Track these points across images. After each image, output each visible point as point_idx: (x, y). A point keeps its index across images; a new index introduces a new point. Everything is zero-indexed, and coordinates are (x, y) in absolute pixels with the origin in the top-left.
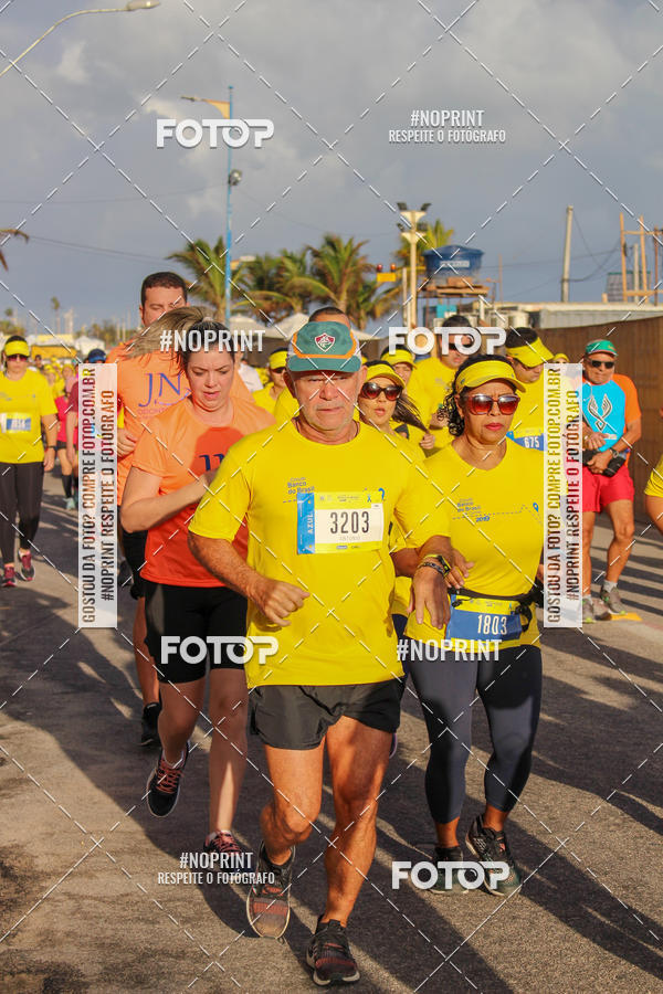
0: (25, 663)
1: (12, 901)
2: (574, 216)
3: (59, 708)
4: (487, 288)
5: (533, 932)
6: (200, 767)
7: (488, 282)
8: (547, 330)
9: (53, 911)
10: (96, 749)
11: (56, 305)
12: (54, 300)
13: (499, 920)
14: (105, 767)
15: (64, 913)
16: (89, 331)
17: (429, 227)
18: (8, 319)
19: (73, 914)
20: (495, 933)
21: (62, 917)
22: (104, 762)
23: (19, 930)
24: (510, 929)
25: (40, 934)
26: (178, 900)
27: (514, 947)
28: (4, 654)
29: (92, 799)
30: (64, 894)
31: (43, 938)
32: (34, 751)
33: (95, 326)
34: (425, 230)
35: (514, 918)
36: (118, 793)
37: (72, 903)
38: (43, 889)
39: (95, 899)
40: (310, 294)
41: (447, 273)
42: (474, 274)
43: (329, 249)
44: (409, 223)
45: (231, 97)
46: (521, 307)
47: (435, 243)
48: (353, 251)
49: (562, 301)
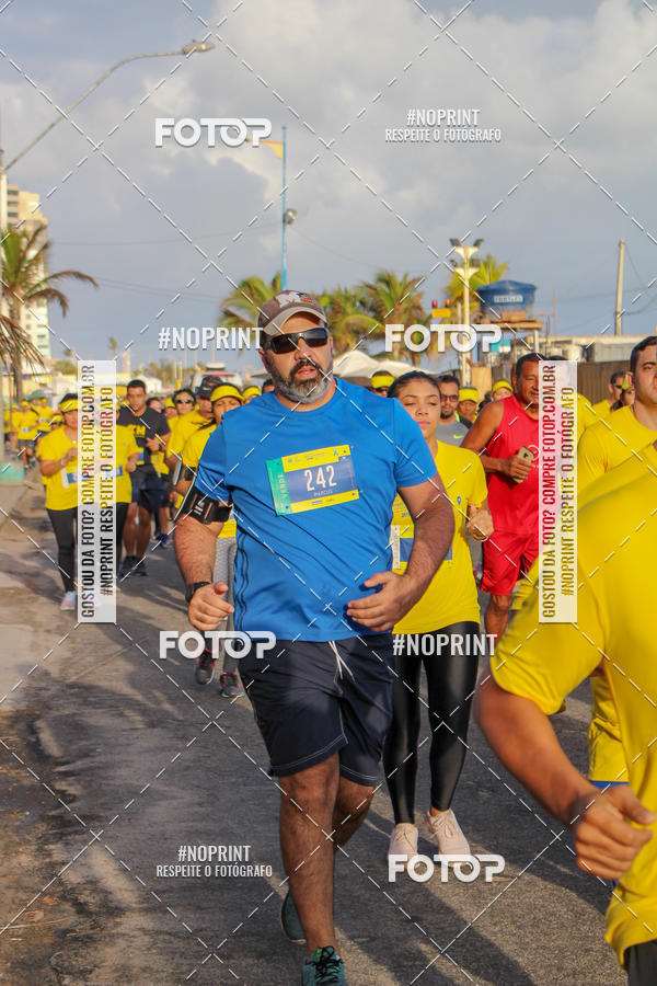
0: (92, 699)
1: (87, 936)
2: (626, 248)
3: (128, 745)
4: (542, 323)
5: (607, 965)
6: (269, 801)
7: (542, 316)
8: (602, 364)
9: (128, 947)
10: (167, 786)
11: (113, 344)
12: (112, 340)
13: (572, 953)
14: (175, 803)
15: (139, 949)
16: (146, 370)
17: (482, 264)
18: (67, 359)
19: (149, 949)
20: (569, 965)
21: (137, 952)
22: (174, 798)
23: (95, 966)
24: (584, 961)
25: (116, 971)
26: (253, 935)
27: (588, 980)
28: (72, 691)
29: (163, 835)
30: (139, 929)
31: (120, 973)
32: (105, 788)
33: (152, 365)
34: (478, 266)
35: (587, 950)
36: (190, 829)
37: (147, 938)
38: (117, 925)
39: (170, 934)
40: (365, 331)
41: (501, 307)
42: (528, 308)
43: (383, 286)
44: (462, 259)
45: (285, 137)
46: (574, 340)
47: (487, 278)
48: (406, 287)
49: (616, 333)
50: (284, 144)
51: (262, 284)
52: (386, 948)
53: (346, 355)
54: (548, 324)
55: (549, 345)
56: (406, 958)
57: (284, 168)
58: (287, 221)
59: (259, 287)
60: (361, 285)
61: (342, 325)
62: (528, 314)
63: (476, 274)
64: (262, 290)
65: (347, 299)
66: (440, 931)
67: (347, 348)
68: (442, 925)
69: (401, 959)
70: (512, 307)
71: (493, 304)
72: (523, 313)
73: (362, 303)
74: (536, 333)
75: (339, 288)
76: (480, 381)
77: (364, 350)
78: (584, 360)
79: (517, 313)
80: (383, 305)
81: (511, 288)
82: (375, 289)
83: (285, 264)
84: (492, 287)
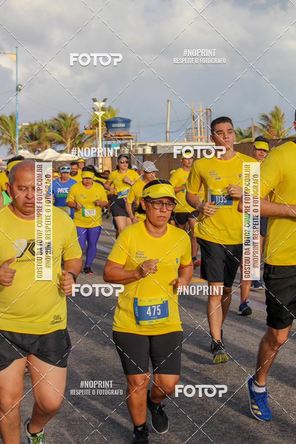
4: (134, 136)
7: (134, 133)
8: (161, 154)
34: (105, 111)
40: (54, 140)
41: (115, 129)
42: (128, 130)
43: (61, 120)
44: (98, 108)
45: (17, 52)
46: (148, 144)
47: (109, 116)
48: (72, 120)
49: (166, 141)
50: (17, 55)
51: (7, 118)
52: (64, 417)
53: (46, 151)
54: (136, 137)
55: (137, 146)
56: (73, 421)
57: (17, 66)
58: (18, 89)
59: (6, 119)
60: (52, 119)
61: (43, 137)
62: (127, 133)
63: (104, 115)
64: (7, 121)
65: (46, 125)
66: (88, 409)
67: (46, 148)
68: (89, 406)
69: (71, 422)
70: (120, 129)
71: (112, 128)
72: (125, 132)
73: (53, 127)
74: (131, 140)
75: (42, 121)
76: (106, 162)
77: (54, 148)
78: (152, 153)
79: (122, 132)
80: (62, 128)
81: (120, 120)
82: (59, 121)
83: (18, 110)
84: (112, 120)
